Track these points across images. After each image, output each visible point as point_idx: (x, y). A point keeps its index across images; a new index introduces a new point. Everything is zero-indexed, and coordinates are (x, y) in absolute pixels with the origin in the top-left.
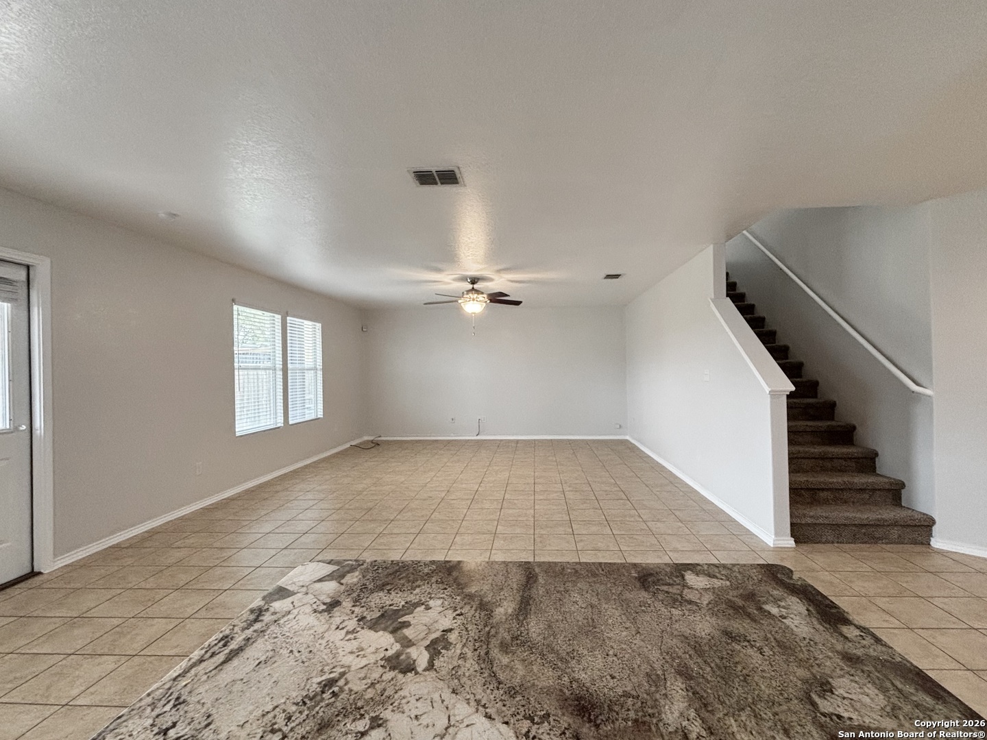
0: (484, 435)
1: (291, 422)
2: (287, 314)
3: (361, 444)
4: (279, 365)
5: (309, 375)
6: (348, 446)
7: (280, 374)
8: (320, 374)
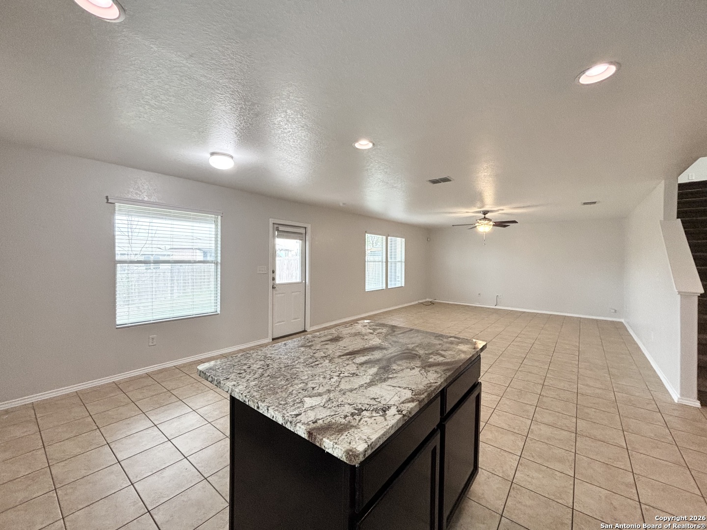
0: (500, 306)
1: (389, 287)
2: (389, 236)
3: (425, 302)
4: (384, 260)
5: (399, 265)
6: (417, 302)
7: (384, 264)
8: (403, 264)
